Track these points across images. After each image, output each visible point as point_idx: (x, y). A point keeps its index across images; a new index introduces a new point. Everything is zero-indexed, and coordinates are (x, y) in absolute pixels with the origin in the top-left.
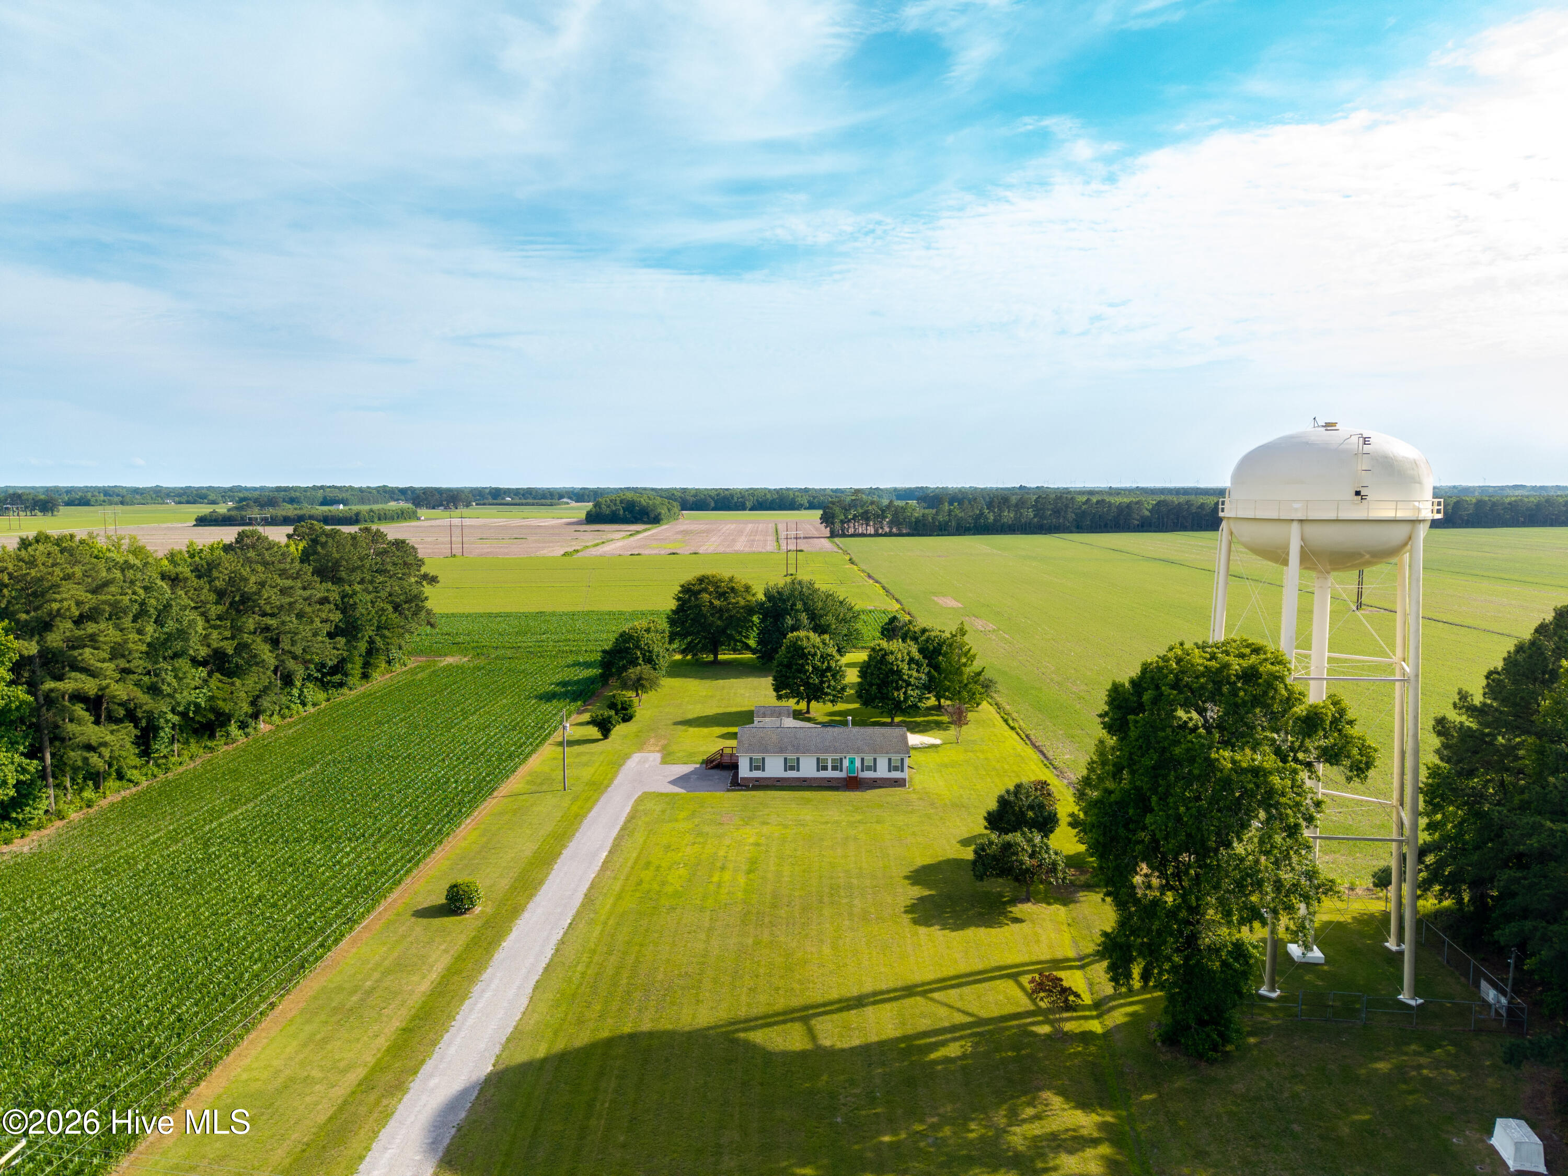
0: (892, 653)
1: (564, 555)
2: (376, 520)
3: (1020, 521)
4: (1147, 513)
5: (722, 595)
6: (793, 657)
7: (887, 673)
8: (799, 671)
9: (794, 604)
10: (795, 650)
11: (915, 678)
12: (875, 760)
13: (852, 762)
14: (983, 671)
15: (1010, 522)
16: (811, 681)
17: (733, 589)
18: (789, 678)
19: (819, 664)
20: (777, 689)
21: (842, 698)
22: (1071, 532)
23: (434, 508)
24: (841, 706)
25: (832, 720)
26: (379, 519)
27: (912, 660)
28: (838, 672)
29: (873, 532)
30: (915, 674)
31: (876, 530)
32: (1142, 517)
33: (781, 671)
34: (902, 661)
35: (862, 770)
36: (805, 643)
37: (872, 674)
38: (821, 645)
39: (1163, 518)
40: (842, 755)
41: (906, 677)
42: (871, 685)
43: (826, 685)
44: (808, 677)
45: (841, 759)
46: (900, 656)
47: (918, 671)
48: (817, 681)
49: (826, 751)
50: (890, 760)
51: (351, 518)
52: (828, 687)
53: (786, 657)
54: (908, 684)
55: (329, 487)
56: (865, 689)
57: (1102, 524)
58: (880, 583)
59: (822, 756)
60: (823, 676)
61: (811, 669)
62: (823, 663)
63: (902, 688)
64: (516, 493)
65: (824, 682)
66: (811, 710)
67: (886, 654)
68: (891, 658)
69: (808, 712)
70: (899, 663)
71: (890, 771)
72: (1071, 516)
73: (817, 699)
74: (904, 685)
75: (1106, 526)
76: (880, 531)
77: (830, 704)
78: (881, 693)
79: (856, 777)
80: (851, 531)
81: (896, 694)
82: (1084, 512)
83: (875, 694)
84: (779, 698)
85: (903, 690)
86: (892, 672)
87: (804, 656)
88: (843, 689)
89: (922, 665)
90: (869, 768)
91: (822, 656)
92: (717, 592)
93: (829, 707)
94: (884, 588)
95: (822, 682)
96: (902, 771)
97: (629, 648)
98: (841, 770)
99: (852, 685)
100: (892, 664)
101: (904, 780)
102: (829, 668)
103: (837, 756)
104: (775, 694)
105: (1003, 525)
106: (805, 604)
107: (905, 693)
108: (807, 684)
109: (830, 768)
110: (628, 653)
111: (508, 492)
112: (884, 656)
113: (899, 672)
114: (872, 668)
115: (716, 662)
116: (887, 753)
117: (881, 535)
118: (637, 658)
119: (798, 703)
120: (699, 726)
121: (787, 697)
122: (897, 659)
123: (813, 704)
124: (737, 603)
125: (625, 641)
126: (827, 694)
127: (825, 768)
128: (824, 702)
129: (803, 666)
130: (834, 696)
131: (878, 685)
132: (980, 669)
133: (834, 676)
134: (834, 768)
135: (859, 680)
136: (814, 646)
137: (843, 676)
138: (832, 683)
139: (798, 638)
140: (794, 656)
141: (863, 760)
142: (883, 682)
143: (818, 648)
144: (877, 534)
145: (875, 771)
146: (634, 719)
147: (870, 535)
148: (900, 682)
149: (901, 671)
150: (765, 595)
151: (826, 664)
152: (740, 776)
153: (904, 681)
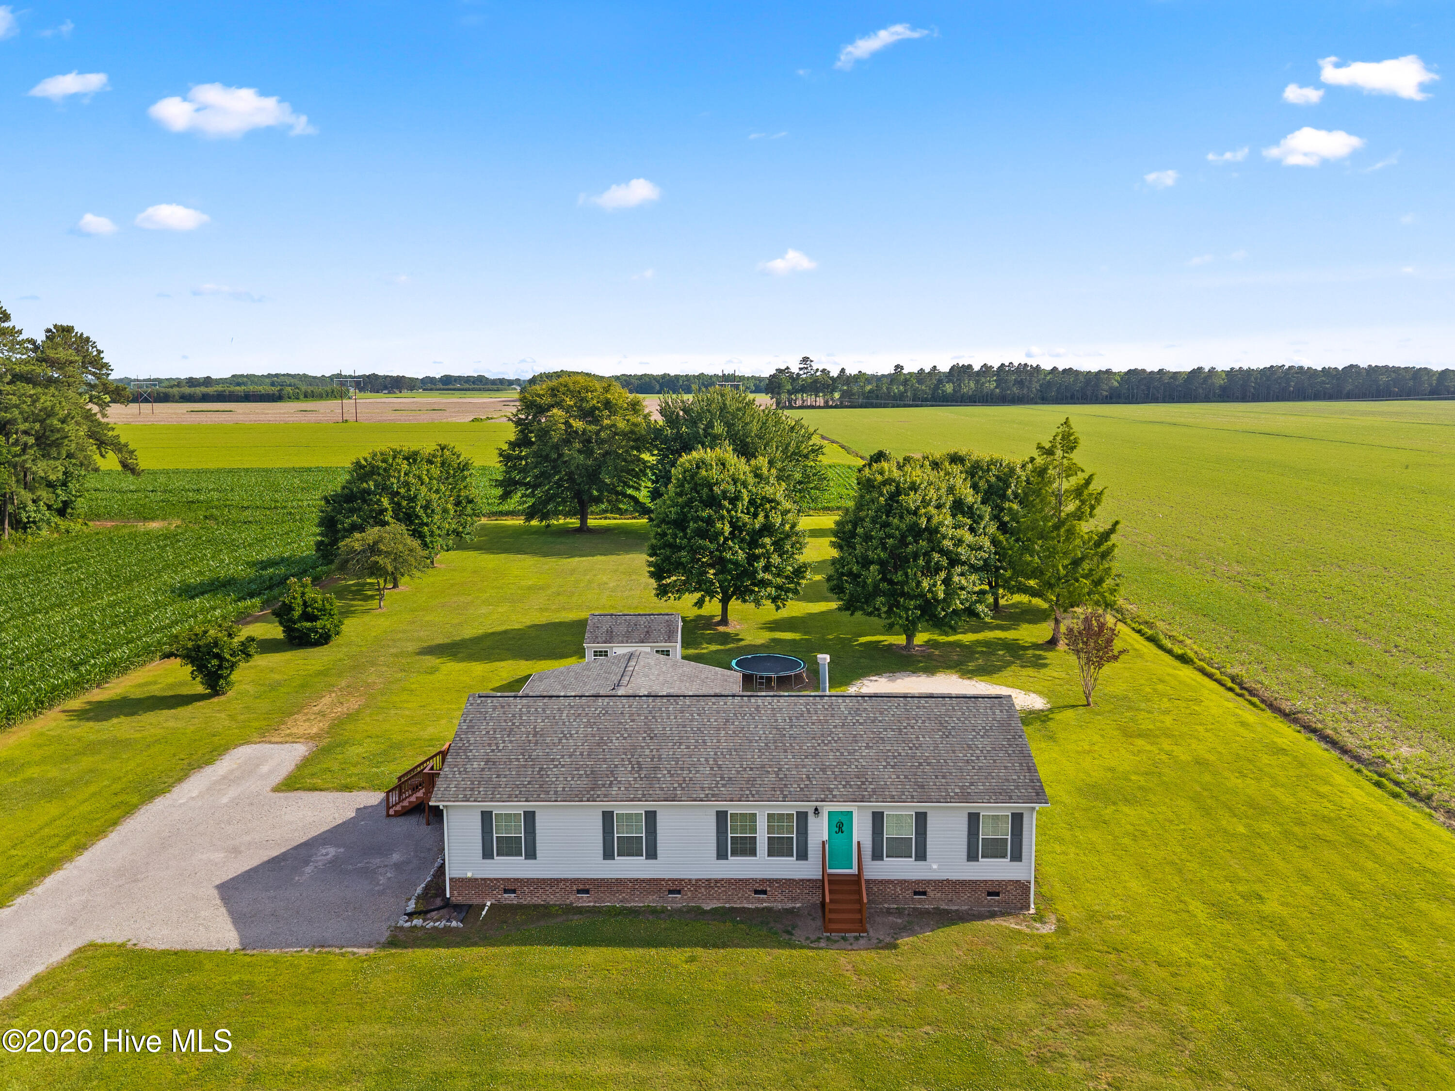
0: (914, 487)
1: (473, 421)
2: (302, 397)
3: (981, 392)
4: (1116, 384)
5: (589, 414)
6: (689, 503)
7: (903, 537)
8: (702, 534)
9: (710, 425)
10: (695, 489)
11: (971, 547)
12: (921, 819)
13: (840, 825)
14: (1113, 530)
15: (970, 393)
16: (728, 555)
17: (608, 404)
18: (680, 548)
19: (746, 518)
20: (658, 574)
21: (796, 592)
22: (1036, 403)
23: (378, 392)
24: (795, 608)
25: (774, 640)
26: (306, 396)
27: (958, 507)
28: (788, 536)
29: (822, 404)
30: (969, 538)
31: (826, 402)
32: (1111, 388)
33: (664, 534)
34: (939, 507)
35: (877, 855)
36: (714, 474)
37: (867, 538)
38: (751, 480)
39: (1133, 389)
40: (807, 806)
41: (947, 543)
42: (866, 563)
43: (762, 563)
44: (722, 547)
45: (802, 817)
46: (932, 493)
47: (972, 530)
48: (741, 556)
49: (749, 793)
50: (973, 819)
51: (274, 394)
52: (766, 569)
53: (676, 505)
54: (954, 561)
55: (284, 375)
56: (850, 573)
57: (1069, 395)
58: (837, 443)
59: (733, 808)
60: (753, 543)
61: (727, 529)
62: (755, 515)
63: (938, 569)
64: (468, 380)
65: (757, 558)
66: (731, 617)
67: (898, 492)
68: (912, 500)
69: (724, 621)
70: (932, 510)
71: (972, 856)
72: (1036, 386)
73: (742, 593)
74: (945, 562)
75: (1072, 397)
76: (831, 403)
77: (768, 604)
78: (891, 582)
79: (857, 879)
80: (799, 403)
81: (925, 584)
82: (1049, 382)
83: (876, 586)
84: (662, 591)
85: (943, 575)
86: (916, 532)
87: (713, 502)
88: (799, 572)
89: (981, 517)
90: (899, 849)
91: (752, 502)
92: (580, 409)
93: (768, 611)
94: (843, 447)
95: (752, 558)
96: (1017, 857)
97: (368, 492)
98: (803, 855)
99: (818, 567)
100: (915, 513)
101: (1023, 887)
102: (767, 529)
103: (790, 808)
104: (653, 583)
105: (963, 396)
106: (729, 425)
107: (947, 582)
108: (720, 563)
109: (762, 845)
110: (364, 501)
111: (459, 379)
112: (894, 497)
113: (932, 532)
114: (867, 524)
115: (584, 529)
116: (965, 797)
117: (831, 407)
118: (383, 511)
119: (700, 603)
120: (472, 657)
121: (681, 590)
122: (925, 503)
123: (734, 604)
124: (614, 425)
125: (363, 478)
126: (763, 583)
127: (746, 847)
128: (758, 603)
129: (709, 521)
130: (779, 588)
131: (882, 563)
132: (1108, 527)
133: (778, 545)
134: (777, 848)
135: (835, 553)
136: (735, 481)
137: (799, 546)
138: (775, 559)
139: (701, 464)
140: (691, 500)
141: (878, 818)
142: (892, 555)
143: (745, 484)
144: (827, 406)
145: (921, 855)
146: (336, 641)
147: (819, 407)
148: (936, 556)
149: (936, 531)
150: (662, 412)
151: (761, 518)
152: (451, 872)
153: (943, 552)
